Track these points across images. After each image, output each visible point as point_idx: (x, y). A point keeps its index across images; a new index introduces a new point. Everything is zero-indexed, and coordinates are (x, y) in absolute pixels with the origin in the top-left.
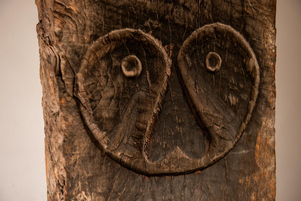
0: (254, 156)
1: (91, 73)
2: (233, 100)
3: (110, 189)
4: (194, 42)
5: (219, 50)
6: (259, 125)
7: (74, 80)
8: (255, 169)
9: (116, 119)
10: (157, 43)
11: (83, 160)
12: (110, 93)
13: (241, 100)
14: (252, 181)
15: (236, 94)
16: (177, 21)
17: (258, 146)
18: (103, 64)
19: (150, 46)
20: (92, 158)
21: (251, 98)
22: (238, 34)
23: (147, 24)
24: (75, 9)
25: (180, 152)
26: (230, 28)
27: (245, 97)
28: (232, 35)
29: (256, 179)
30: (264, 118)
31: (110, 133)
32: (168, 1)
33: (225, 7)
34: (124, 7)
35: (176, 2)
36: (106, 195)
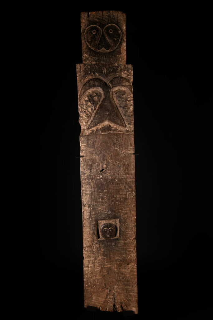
0: (120, 51)
1: (87, 33)
2: (115, 39)
3: (90, 54)
4: (107, 27)
5: (112, 29)
6: (122, 45)
7: (84, 34)
8: (121, 54)
9: (91, 42)
10: (99, 28)
11: (85, 49)
12: (90, 37)
13: (117, 39)
14: (120, 56)
15: (116, 38)
16: (103, 23)
17: (121, 49)
18: (89, 31)
19: (98, 28)
20: (87, 48)
21: (119, 39)
22: (116, 26)
23: (97, 24)
24: (84, 22)
25: (103, 49)
26: (114, 25)
27: (118, 39)
28: (115, 26)
29: (121, 56)
30: (123, 43)
31: (90, 44)
32: (101, 20)
33: (113, 21)
34: (93, 21)
35: (103, 20)
36: (89, 55)
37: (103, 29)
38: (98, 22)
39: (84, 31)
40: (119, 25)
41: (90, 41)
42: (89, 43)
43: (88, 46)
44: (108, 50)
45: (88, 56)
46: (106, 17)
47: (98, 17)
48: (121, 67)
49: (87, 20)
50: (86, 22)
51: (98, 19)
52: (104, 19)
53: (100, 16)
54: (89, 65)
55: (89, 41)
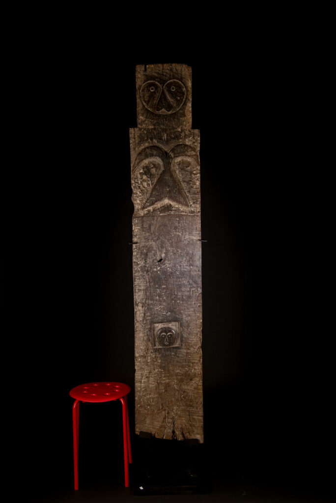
1: (143, 90)
2: (179, 98)
3: (147, 116)
4: (168, 84)
5: (175, 86)
6: (186, 105)
7: (140, 92)
8: (185, 116)
9: (149, 101)
10: (159, 84)
11: (141, 109)
12: (148, 95)
13: (181, 99)
16: (164, 79)
17: (186, 111)
18: (146, 89)
19: (156, 85)
21: (183, 98)
22: (180, 82)
23: (156, 80)
24: (140, 77)
25: (164, 110)
26: (178, 81)
28: (178, 83)
29: (185, 119)
31: (147, 104)
32: (161, 75)
33: (176, 76)
34: (151, 76)
35: (163, 75)
36: (146, 118)
37: (163, 86)
38: (157, 78)
39: (140, 89)
40: (183, 81)
42: (145, 102)
43: (144, 106)
44: (169, 111)
45: (144, 119)
46: (167, 71)
47: (157, 71)
48: (185, 132)
49: (144, 75)
50: (143, 77)
51: (158, 73)
52: (165, 74)
53: (159, 70)
54: (145, 129)
55: (146, 100)
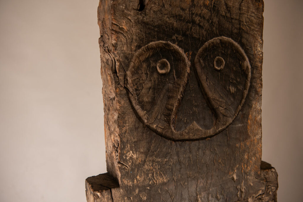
0: (247, 128)
2: (233, 89)
3: (149, 150)
5: (223, 55)
6: (250, 107)
7: (125, 76)
8: (247, 137)
9: (153, 103)
10: (181, 51)
11: (131, 130)
12: (149, 85)
13: (238, 90)
14: (245, 145)
16: (195, 35)
17: (249, 121)
18: (145, 65)
20: (137, 129)
21: (245, 89)
22: (236, 44)
23: (174, 37)
24: (125, 28)
25: (196, 125)
27: (241, 87)
28: (232, 45)
29: (248, 144)
30: (254, 102)
32: (188, 22)
33: (227, 25)
34: (159, 26)
35: (194, 22)
36: (146, 154)
37: (194, 55)
38: (177, 31)
39: (128, 66)
40: (244, 41)
41: (149, 102)
42: (143, 108)
43: (139, 118)
44: (209, 129)
45: (142, 157)
46: (205, 11)
47: (177, 11)
48: (246, 180)
49: (138, 22)
50: (134, 30)
51: (178, 17)
52: (197, 19)
53: (183, 9)
54: (143, 189)
55: (146, 99)
